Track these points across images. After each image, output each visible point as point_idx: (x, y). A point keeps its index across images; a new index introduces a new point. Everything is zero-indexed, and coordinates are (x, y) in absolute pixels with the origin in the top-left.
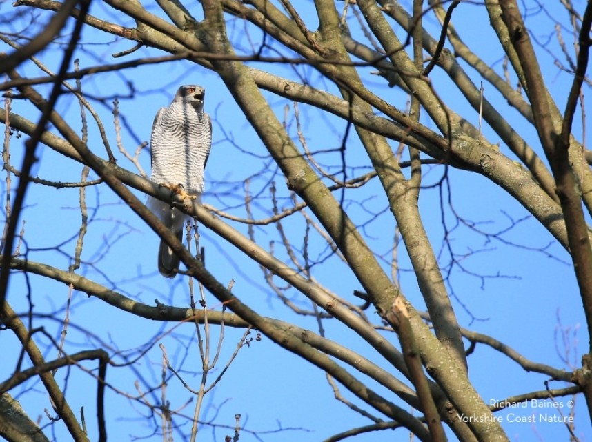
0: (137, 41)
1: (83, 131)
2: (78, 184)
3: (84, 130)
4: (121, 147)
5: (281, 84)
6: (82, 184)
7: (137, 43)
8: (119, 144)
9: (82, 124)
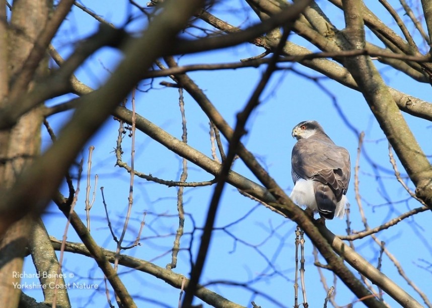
0: (266, 48)
1: (183, 138)
2: (190, 184)
3: (184, 136)
4: (215, 157)
5: (403, 99)
6: (193, 184)
7: (265, 50)
8: (214, 154)
9: (182, 130)
